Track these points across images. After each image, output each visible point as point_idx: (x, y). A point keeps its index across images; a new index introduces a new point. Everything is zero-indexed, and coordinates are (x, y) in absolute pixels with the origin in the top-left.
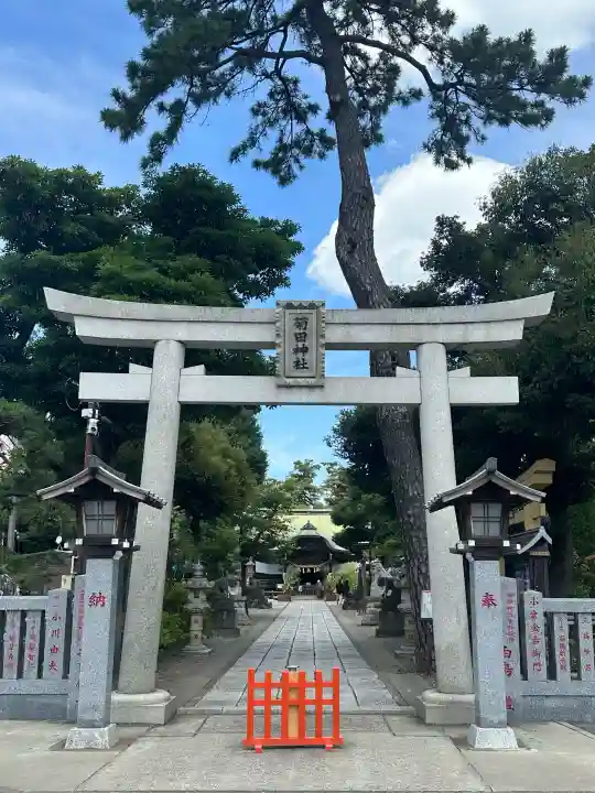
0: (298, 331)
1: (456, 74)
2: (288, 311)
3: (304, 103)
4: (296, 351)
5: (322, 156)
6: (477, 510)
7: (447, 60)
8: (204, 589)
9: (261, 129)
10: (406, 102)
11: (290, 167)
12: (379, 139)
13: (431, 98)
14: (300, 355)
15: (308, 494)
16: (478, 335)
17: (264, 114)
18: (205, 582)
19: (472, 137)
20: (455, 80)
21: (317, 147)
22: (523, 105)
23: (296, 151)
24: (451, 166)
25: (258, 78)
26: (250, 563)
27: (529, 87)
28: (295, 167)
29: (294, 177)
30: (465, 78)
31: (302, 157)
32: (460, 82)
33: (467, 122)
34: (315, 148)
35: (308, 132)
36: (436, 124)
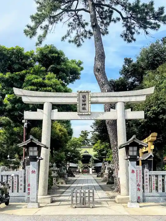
0: (83, 99)
1: (130, 14)
2: (80, 94)
3: (84, 22)
4: (83, 105)
5: (90, 38)
6: (131, 148)
7: (127, 9)
8: (56, 170)
9: (71, 31)
10: (115, 22)
11: (80, 42)
12: (107, 33)
13: (123, 21)
14: (84, 106)
15: (86, 141)
16: (133, 99)
17: (72, 26)
18: (56, 169)
19: (136, 33)
20: (130, 16)
21: (88, 35)
22: (151, 24)
23: (81, 37)
24: (129, 41)
25: (70, 17)
26: (68, 163)
27: (152, 18)
28: (81, 42)
29: (81, 45)
30: (133, 15)
31: (83, 38)
32: (132, 16)
33: (134, 28)
34: (87, 36)
35: (85, 31)
36: (125, 29)
